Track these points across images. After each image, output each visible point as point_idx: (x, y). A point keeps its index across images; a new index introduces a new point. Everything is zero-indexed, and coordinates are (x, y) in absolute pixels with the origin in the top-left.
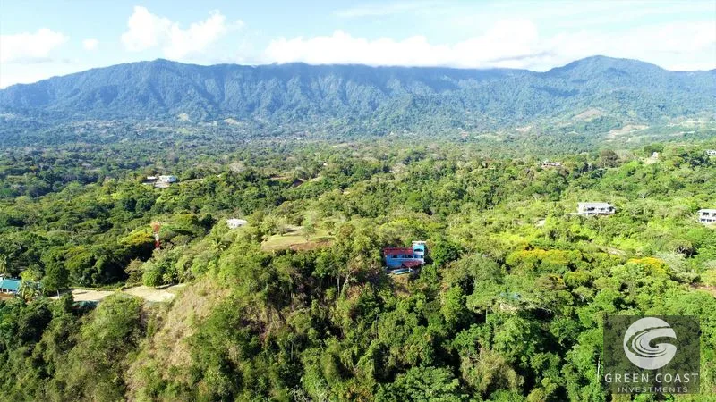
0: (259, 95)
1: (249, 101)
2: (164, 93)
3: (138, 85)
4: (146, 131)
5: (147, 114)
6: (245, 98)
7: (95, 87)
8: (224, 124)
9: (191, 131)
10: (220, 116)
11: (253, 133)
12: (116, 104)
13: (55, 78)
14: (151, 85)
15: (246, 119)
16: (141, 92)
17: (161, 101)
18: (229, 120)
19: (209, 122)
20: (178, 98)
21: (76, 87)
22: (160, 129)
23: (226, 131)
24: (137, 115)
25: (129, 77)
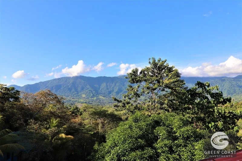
0: (113, 88)
1: (109, 90)
2: (78, 87)
3: (69, 84)
4: (67, 101)
5: (70, 95)
6: (108, 89)
7: (54, 85)
8: (98, 98)
9: (84, 100)
10: (97, 95)
11: (109, 101)
12: (60, 91)
13: (41, 82)
14: (74, 84)
15: (107, 96)
16: (70, 87)
17: (76, 90)
18: (100, 97)
19: (93, 98)
20: (82, 89)
21: (47, 85)
22: (73, 100)
23: (98, 101)
24: (67, 95)
25: (66, 82)
